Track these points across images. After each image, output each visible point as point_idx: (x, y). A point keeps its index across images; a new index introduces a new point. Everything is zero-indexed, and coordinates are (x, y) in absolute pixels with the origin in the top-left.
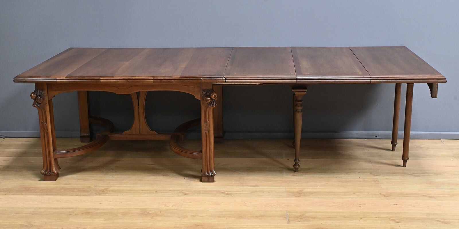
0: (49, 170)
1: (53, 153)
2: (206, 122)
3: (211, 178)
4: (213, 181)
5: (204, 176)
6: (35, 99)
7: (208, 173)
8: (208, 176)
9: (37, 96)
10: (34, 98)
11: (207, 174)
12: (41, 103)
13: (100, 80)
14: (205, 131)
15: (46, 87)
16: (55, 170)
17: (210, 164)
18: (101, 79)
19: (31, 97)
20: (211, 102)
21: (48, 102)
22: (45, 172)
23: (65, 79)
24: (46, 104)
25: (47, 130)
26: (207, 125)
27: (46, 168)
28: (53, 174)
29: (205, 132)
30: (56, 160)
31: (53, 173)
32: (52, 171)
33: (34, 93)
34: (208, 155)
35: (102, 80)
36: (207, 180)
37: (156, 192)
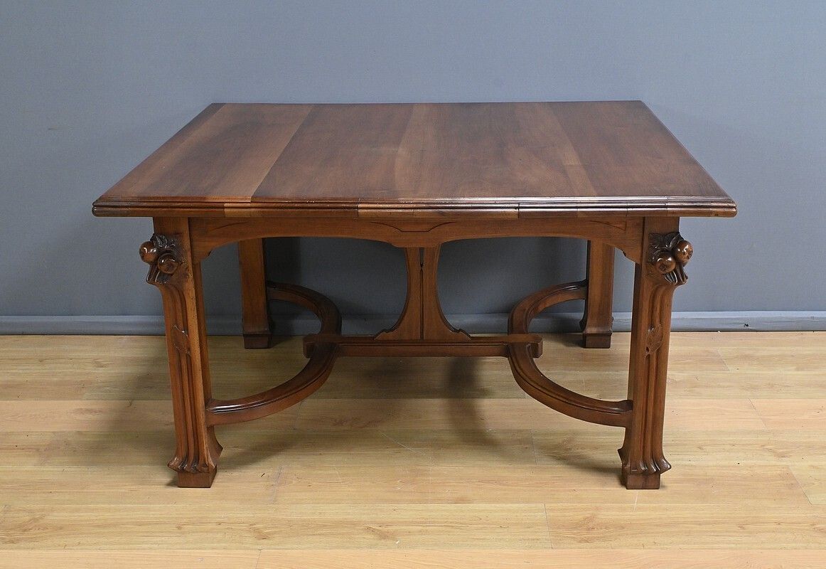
0: (192, 458)
1: (206, 412)
2: (652, 325)
3: (653, 477)
4: (657, 487)
5: (634, 473)
6: (154, 264)
7: (645, 464)
8: (646, 474)
9: (161, 254)
10: (152, 258)
11: (643, 469)
12: (172, 275)
13: (358, 208)
14: (648, 349)
15: (185, 228)
16: (210, 459)
17: (652, 441)
18: (360, 205)
19: (143, 257)
20: (675, 270)
21: (191, 269)
22: (183, 463)
23: (249, 205)
24: (186, 275)
25: (189, 349)
26: (654, 334)
27: (184, 454)
28: (205, 469)
29: (647, 353)
30: (210, 429)
31: (206, 465)
32: (201, 462)
33: (150, 245)
34: (650, 418)
35: (364, 209)
36: (640, 481)
37: (179, 528)
